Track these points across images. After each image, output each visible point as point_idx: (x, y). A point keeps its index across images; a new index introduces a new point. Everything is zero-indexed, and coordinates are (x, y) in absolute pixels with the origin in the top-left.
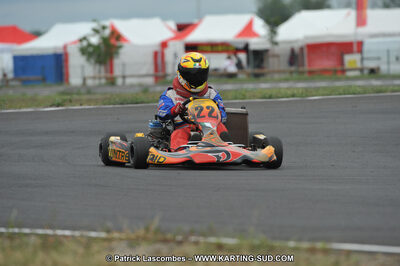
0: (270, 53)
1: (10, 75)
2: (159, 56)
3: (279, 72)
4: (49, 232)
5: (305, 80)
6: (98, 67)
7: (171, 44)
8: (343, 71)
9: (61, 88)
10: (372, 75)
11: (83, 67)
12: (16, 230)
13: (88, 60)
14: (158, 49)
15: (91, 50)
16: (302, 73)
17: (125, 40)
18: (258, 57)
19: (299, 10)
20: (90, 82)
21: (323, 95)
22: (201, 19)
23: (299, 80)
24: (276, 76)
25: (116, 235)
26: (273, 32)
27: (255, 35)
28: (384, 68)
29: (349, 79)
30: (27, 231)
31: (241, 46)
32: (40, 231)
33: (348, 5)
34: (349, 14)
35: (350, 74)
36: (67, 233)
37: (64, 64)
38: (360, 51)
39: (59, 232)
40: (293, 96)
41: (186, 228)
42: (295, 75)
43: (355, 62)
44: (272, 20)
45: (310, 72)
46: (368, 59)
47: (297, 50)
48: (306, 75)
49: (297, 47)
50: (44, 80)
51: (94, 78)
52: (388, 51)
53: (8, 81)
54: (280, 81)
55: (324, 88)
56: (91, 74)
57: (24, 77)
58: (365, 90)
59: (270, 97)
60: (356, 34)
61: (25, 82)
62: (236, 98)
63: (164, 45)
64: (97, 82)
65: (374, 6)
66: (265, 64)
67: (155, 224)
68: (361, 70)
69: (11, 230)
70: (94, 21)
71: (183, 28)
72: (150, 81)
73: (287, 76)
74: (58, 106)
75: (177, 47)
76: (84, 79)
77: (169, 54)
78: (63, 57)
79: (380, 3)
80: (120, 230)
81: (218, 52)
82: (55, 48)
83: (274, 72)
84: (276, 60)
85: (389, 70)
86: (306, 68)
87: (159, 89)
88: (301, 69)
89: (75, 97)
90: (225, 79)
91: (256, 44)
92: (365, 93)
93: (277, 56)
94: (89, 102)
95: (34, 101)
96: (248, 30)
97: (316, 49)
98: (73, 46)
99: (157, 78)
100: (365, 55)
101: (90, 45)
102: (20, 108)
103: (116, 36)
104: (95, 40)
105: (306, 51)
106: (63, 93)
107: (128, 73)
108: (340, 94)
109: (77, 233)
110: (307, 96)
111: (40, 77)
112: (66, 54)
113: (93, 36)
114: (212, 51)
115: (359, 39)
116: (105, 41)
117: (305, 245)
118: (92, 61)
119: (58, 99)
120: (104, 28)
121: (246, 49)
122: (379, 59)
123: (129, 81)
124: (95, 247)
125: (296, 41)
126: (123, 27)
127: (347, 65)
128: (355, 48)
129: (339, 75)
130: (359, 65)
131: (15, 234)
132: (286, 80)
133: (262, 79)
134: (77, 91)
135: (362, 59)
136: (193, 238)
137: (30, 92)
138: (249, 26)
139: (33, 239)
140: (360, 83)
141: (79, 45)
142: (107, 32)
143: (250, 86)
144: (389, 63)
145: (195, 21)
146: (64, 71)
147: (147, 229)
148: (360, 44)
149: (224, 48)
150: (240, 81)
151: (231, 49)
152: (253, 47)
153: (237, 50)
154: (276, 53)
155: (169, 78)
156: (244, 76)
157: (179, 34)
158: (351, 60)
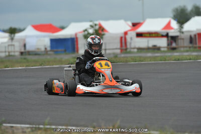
0: (179, 38)
1: (49, 49)
2: (123, 39)
3: (184, 47)
5: (197, 51)
7: (129, 33)
9: (74, 55)
12: (48, 127)
14: (123, 35)
16: (195, 48)
17: (106, 31)
18: (174, 39)
19: (194, 16)
22: (144, 21)
23: (194, 51)
24: (182, 49)
26: (181, 27)
27: (172, 28)
30: (54, 127)
31: (165, 34)
37: (76, 43)
40: (190, 59)
42: (192, 49)
44: (181, 20)
45: (200, 47)
47: (193, 36)
48: (197, 49)
49: (193, 34)
50: (65, 51)
53: (47, 51)
54: (184, 52)
57: (55, 50)
59: (178, 60)
61: (56, 52)
62: (161, 60)
63: (126, 33)
66: (177, 43)
67: (118, 123)
70: (91, 21)
71: (135, 25)
72: (118, 51)
73: (188, 49)
75: (132, 34)
77: (128, 37)
78: (75, 40)
81: (153, 37)
82: (71, 35)
83: (181, 47)
84: (182, 41)
86: (198, 45)
87: (123, 55)
88: (195, 45)
90: (156, 51)
91: (172, 33)
93: (183, 39)
95: (61, 62)
96: (168, 26)
98: (80, 34)
99: (122, 50)
101: (88, 33)
102: (53, 65)
103: (102, 29)
104: (91, 31)
105: (197, 36)
106: (75, 58)
107: (107, 48)
110: (197, 59)
111: (63, 50)
112: (77, 38)
113: (90, 28)
114: (150, 37)
116: (96, 31)
119: (72, 61)
120: (96, 25)
121: (167, 36)
123: (108, 52)
125: (192, 31)
126: (105, 24)
131: (48, 128)
132: (187, 51)
133: (175, 51)
137: (58, 57)
138: (169, 23)
141: (83, 33)
142: (97, 27)
143: (169, 54)
145: (142, 21)
146: (76, 46)
149: (156, 35)
150: (164, 52)
151: (159, 35)
152: (170, 34)
153: (163, 36)
154: (182, 37)
155: (128, 50)
156: (166, 49)
157: (133, 28)
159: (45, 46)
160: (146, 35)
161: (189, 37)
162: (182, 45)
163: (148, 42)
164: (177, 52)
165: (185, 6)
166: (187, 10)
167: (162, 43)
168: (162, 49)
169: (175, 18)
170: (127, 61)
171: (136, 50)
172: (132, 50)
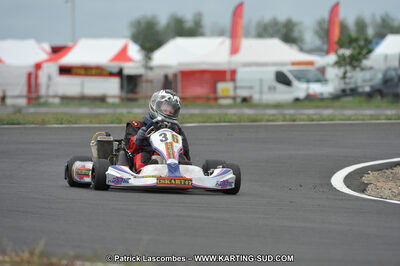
0: (144, 78)
2: (33, 77)
7: (45, 65)
8: (216, 99)
10: (244, 104)
14: (32, 70)
18: (131, 83)
21: (199, 122)
22: (75, 43)
26: (148, 57)
27: (130, 60)
28: (256, 97)
29: (221, 106)
31: (115, 70)
33: (221, 33)
34: (223, 43)
35: (223, 102)
38: (233, 79)
43: (228, 90)
44: (148, 45)
45: (183, 99)
46: (241, 88)
47: (170, 76)
49: (170, 73)
52: (261, 81)
60: (229, 63)
62: (112, 123)
63: (38, 66)
65: (247, 35)
66: (139, 89)
68: (234, 98)
71: (57, 51)
72: (23, 102)
75: (51, 69)
77: (42, 74)
79: (254, 32)
81: (92, 75)
83: (147, 97)
84: (149, 85)
85: (261, 99)
86: (180, 94)
87: (32, 110)
90: (98, 103)
91: (130, 69)
92: (240, 121)
93: (151, 81)
96: (122, 55)
97: (190, 76)
99: (30, 100)
100: (239, 84)
105: (179, 78)
108: (216, 122)
114: (87, 75)
115: (233, 67)
121: (120, 74)
122: (251, 88)
125: (170, 67)
127: (220, 93)
128: (228, 76)
129: (212, 103)
130: (231, 93)
133: (135, 103)
135: (235, 88)
138: (124, 50)
140: (232, 111)
143: (124, 111)
144: (261, 92)
145: (70, 44)
148: (233, 73)
149: (98, 72)
150: (113, 105)
151: (105, 73)
152: (127, 72)
153: (111, 74)
154: (150, 78)
155: (42, 100)
156: (117, 101)
157: (54, 56)
158: (223, 87)
160: (83, 72)
162: (150, 93)
163: (82, 85)
164: (139, 107)
165: (154, 17)
167: (111, 87)
168: (110, 100)
169: (136, 39)
170: (44, 122)
171: (57, 101)
172: (51, 100)
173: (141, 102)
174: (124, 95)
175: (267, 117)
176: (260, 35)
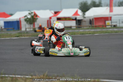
0: (83, 20)
1: (3, 28)
2: (49, 21)
3: (86, 26)
4: (14, 76)
5: (94, 29)
6: (30, 25)
7: (52, 18)
8: (106, 26)
9: (19, 32)
10: (115, 27)
11: (25, 25)
12: (4, 76)
13: (27, 23)
14: (49, 19)
15: (28, 20)
17: (39, 17)
18: (79, 22)
19: (92, 7)
20: (28, 30)
22: (62, 10)
23: (92, 29)
24: (85, 28)
25: (34, 77)
26: (84, 14)
27: (79, 15)
28: (118, 25)
29: (107, 28)
30: (7, 76)
31: (74, 18)
32: (11, 76)
33: (107, 6)
34: (107, 8)
36: (19, 76)
37: (20, 24)
38: (111, 20)
39: (17, 76)
40: (90, 34)
41: (56, 75)
42: (91, 27)
43: (109, 23)
44: (84, 10)
46: (113, 22)
48: (94, 27)
49: (91, 18)
50: (14, 29)
51: (29, 28)
52: (119, 20)
53: (2, 29)
54: (86, 29)
55: (99, 31)
56: (28, 27)
57: (7, 28)
58: (112, 32)
59: (83, 34)
60: (109, 15)
61: (8, 30)
63: (50, 18)
64: (30, 29)
65: (115, 6)
66: (82, 24)
67: (46, 73)
68: (111, 26)
69: (2, 76)
70: (29, 11)
71: (56, 13)
73: (88, 27)
74: (17, 37)
75: (54, 18)
76: (26, 29)
77: (52, 20)
78: (20, 22)
79: (117, 5)
80: (35, 75)
81: (67, 20)
82: (17, 19)
84: (85, 22)
85: (120, 26)
86: (94, 25)
88: (93, 25)
89: (23, 34)
90: (69, 29)
91: (79, 18)
92: (112, 33)
94: (27, 36)
95: (10, 36)
97: (98, 19)
98: (23, 18)
100: (112, 21)
101: (27, 18)
102: (6, 38)
103: (36, 15)
104: (29, 17)
105: (94, 20)
106: (19, 33)
108: (104, 33)
109: (22, 76)
111: (12, 28)
112: (20, 21)
113: (29, 15)
114: (65, 20)
115: (110, 16)
116: (32, 17)
117: (92, 80)
118: (28, 23)
119: (18, 35)
120: (32, 13)
121: (76, 19)
122: (116, 22)
124: (28, 81)
125: (91, 17)
126: (38, 13)
127: (107, 24)
128: (109, 19)
129: (104, 27)
130: (110, 24)
131: (3, 76)
132: (88, 29)
133: (81, 28)
134: (24, 32)
135: (111, 22)
136: (58, 78)
137: (9, 33)
138: (77, 12)
139: (9, 78)
140: (111, 30)
141: (24, 18)
142: (33, 14)
143: (77, 31)
144: (119, 23)
145: (60, 11)
146: (20, 26)
147: (44, 75)
148: (111, 18)
149: (69, 19)
150: (74, 29)
151: (71, 19)
152: (78, 19)
153: (73, 20)
154: (85, 20)
156: (75, 28)
158: (108, 22)
159: (1, 26)
160: (63, 19)
161: (89, 20)
162: (85, 25)
163: (64, 23)
164: (82, 29)
165: (86, 1)
166: (87, 3)
167: (73, 24)
168: (73, 28)
169: (81, 8)
173: (82, 28)
174: (77, 26)
175: (120, 31)
176: (119, 6)
